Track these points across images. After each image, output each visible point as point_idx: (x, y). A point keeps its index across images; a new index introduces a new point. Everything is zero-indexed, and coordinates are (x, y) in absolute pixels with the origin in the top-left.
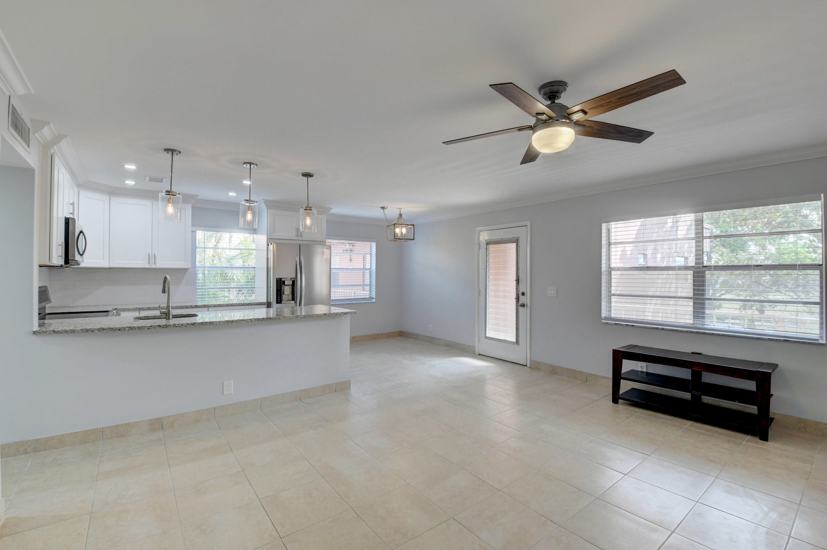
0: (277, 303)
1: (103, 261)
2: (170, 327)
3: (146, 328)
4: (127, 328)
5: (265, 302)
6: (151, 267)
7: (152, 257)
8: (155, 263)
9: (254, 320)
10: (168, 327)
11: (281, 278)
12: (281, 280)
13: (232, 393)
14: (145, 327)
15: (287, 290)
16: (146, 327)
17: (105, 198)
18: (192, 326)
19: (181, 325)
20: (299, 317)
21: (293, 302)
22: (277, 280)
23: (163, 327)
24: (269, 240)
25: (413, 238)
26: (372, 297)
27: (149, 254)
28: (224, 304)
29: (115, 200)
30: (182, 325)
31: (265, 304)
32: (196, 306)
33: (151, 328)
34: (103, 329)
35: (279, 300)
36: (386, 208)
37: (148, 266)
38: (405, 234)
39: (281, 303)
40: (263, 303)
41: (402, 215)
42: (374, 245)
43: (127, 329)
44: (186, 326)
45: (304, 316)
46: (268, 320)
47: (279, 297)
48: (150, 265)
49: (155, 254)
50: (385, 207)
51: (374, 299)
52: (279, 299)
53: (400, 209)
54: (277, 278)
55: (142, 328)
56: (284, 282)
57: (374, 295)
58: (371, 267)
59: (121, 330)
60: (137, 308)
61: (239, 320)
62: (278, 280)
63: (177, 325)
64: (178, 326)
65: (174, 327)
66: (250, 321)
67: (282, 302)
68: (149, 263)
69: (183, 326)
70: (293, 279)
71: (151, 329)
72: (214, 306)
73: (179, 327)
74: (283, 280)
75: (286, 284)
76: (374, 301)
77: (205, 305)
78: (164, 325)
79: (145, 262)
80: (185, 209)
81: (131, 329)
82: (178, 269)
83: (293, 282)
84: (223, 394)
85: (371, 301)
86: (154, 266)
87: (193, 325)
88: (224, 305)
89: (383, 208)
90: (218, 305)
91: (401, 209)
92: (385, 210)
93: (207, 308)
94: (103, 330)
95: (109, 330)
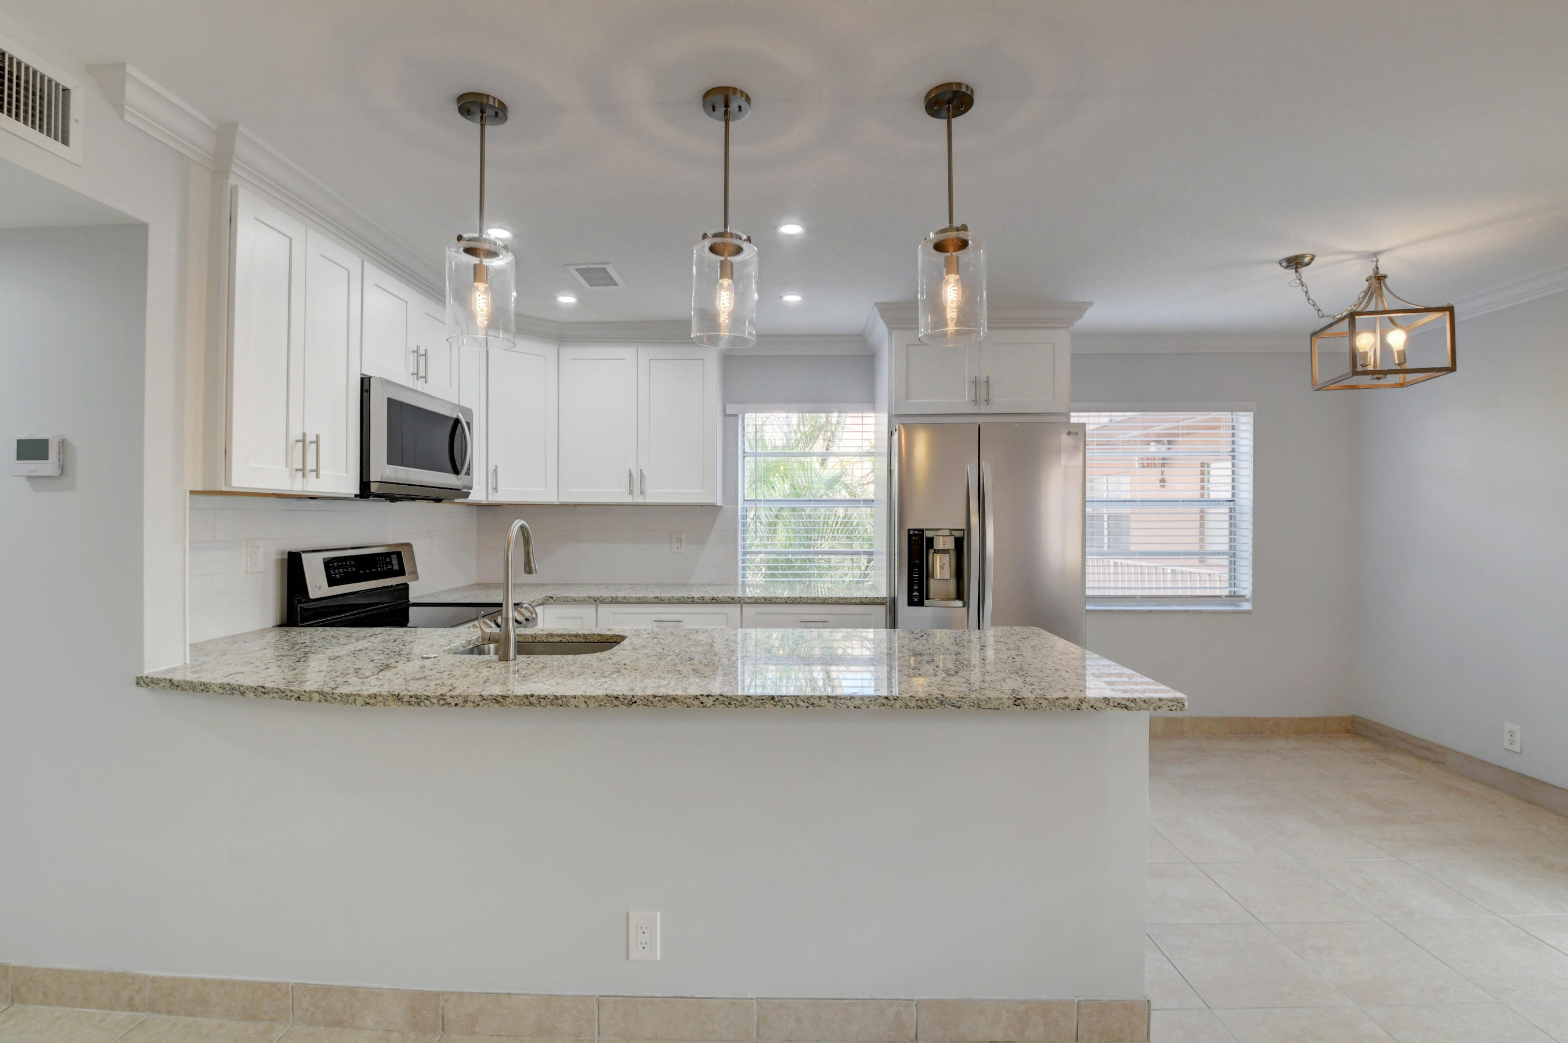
0: (911, 603)
1: (545, 489)
2: (427, 702)
3: (360, 701)
4: (315, 694)
5: (883, 598)
6: (636, 501)
7: (636, 480)
8: (642, 492)
9: (710, 701)
10: (422, 704)
11: (922, 531)
12: (922, 535)
13: (658, 959)
14: (357, 697)
15: (941, 567)
16: (360, 698)
17: (548, 350)
18: (497, 705)
19: (460, 700)
20: (898, 704)
21: (960, 603)
22: (910, 536)
23: (409, 703)
24: (894, 420)
25: (1447, 363)
26: (1238, 594)
27: (630, 470)
28: (776, 598)
29: (570, 352)
30: (466, 701)
31: (883, 604)
32: (713, 598)
33: (373, 701)
34: (263, 690)
35: (918, 595)
36: (1307, 260)
37: (628, 499)
38: (1403, 354)
39: (920, 603)
40: (876, 601)
41: (1385, 277)
42: (1245, 422)
43: (316, 697)
44: (478, 705)
45: (920, 703)
46: (767, 706)
47: (916, 587)
48: (633, 497)
49: (641, 470)
50: (1303, 256)
51: (1248, 601)
52: (916, 593)
53: (1375, 254)
54: (909, 530)
55: (350, 701)
56: (931, 541)
57: (1246, 586)
58: (1233, 495)
59: (302, 698)
60: (590, 597)
61: (655, 697)
62: (914, 535)
63: (449, 700)
64: (453, 704)
65: (442, 705)
66: (696, 702)
67: (926, 602)
68: (631, 492)
69: (470, 704)
70: (958, 534)
71: (373, 705)
72: (753, 600)
73: (456, 705)
74: (928, 534)
75: (936, 547)
76: (1247, 606)
77: (733, 599)
78: (411, 697)
79: (624, 490)
80: (703, 359)
81: (326, 701)
82: (702, 506)
83: (959, 543)
84: (628, 957)
85: (1234, 605)
86: (640, 500)
87: (498, 702)
88: (778, 600)
89: (1295, 263)
90: (763, 601)
91: (1380, 257)
92: (1303, 270)
93: (740, 605)
94: (264, 693)
95: (275, 695)
